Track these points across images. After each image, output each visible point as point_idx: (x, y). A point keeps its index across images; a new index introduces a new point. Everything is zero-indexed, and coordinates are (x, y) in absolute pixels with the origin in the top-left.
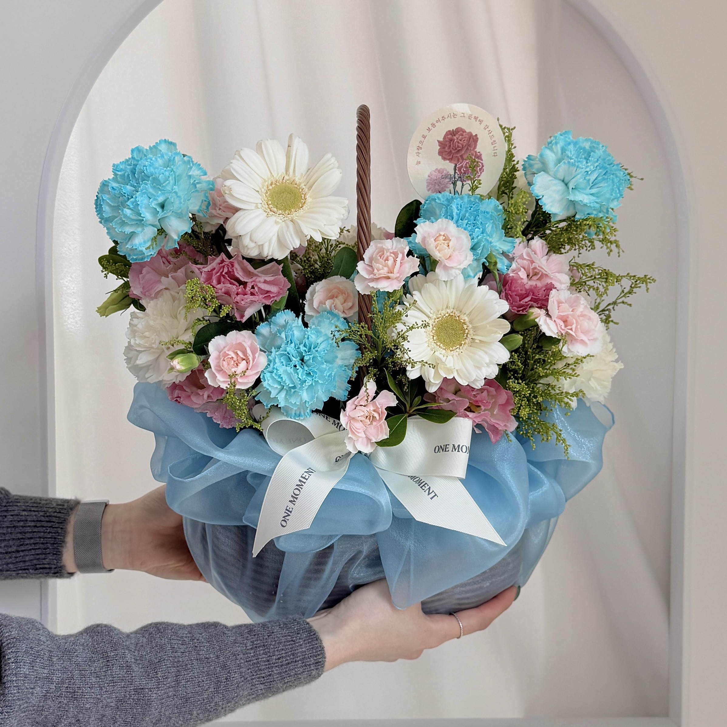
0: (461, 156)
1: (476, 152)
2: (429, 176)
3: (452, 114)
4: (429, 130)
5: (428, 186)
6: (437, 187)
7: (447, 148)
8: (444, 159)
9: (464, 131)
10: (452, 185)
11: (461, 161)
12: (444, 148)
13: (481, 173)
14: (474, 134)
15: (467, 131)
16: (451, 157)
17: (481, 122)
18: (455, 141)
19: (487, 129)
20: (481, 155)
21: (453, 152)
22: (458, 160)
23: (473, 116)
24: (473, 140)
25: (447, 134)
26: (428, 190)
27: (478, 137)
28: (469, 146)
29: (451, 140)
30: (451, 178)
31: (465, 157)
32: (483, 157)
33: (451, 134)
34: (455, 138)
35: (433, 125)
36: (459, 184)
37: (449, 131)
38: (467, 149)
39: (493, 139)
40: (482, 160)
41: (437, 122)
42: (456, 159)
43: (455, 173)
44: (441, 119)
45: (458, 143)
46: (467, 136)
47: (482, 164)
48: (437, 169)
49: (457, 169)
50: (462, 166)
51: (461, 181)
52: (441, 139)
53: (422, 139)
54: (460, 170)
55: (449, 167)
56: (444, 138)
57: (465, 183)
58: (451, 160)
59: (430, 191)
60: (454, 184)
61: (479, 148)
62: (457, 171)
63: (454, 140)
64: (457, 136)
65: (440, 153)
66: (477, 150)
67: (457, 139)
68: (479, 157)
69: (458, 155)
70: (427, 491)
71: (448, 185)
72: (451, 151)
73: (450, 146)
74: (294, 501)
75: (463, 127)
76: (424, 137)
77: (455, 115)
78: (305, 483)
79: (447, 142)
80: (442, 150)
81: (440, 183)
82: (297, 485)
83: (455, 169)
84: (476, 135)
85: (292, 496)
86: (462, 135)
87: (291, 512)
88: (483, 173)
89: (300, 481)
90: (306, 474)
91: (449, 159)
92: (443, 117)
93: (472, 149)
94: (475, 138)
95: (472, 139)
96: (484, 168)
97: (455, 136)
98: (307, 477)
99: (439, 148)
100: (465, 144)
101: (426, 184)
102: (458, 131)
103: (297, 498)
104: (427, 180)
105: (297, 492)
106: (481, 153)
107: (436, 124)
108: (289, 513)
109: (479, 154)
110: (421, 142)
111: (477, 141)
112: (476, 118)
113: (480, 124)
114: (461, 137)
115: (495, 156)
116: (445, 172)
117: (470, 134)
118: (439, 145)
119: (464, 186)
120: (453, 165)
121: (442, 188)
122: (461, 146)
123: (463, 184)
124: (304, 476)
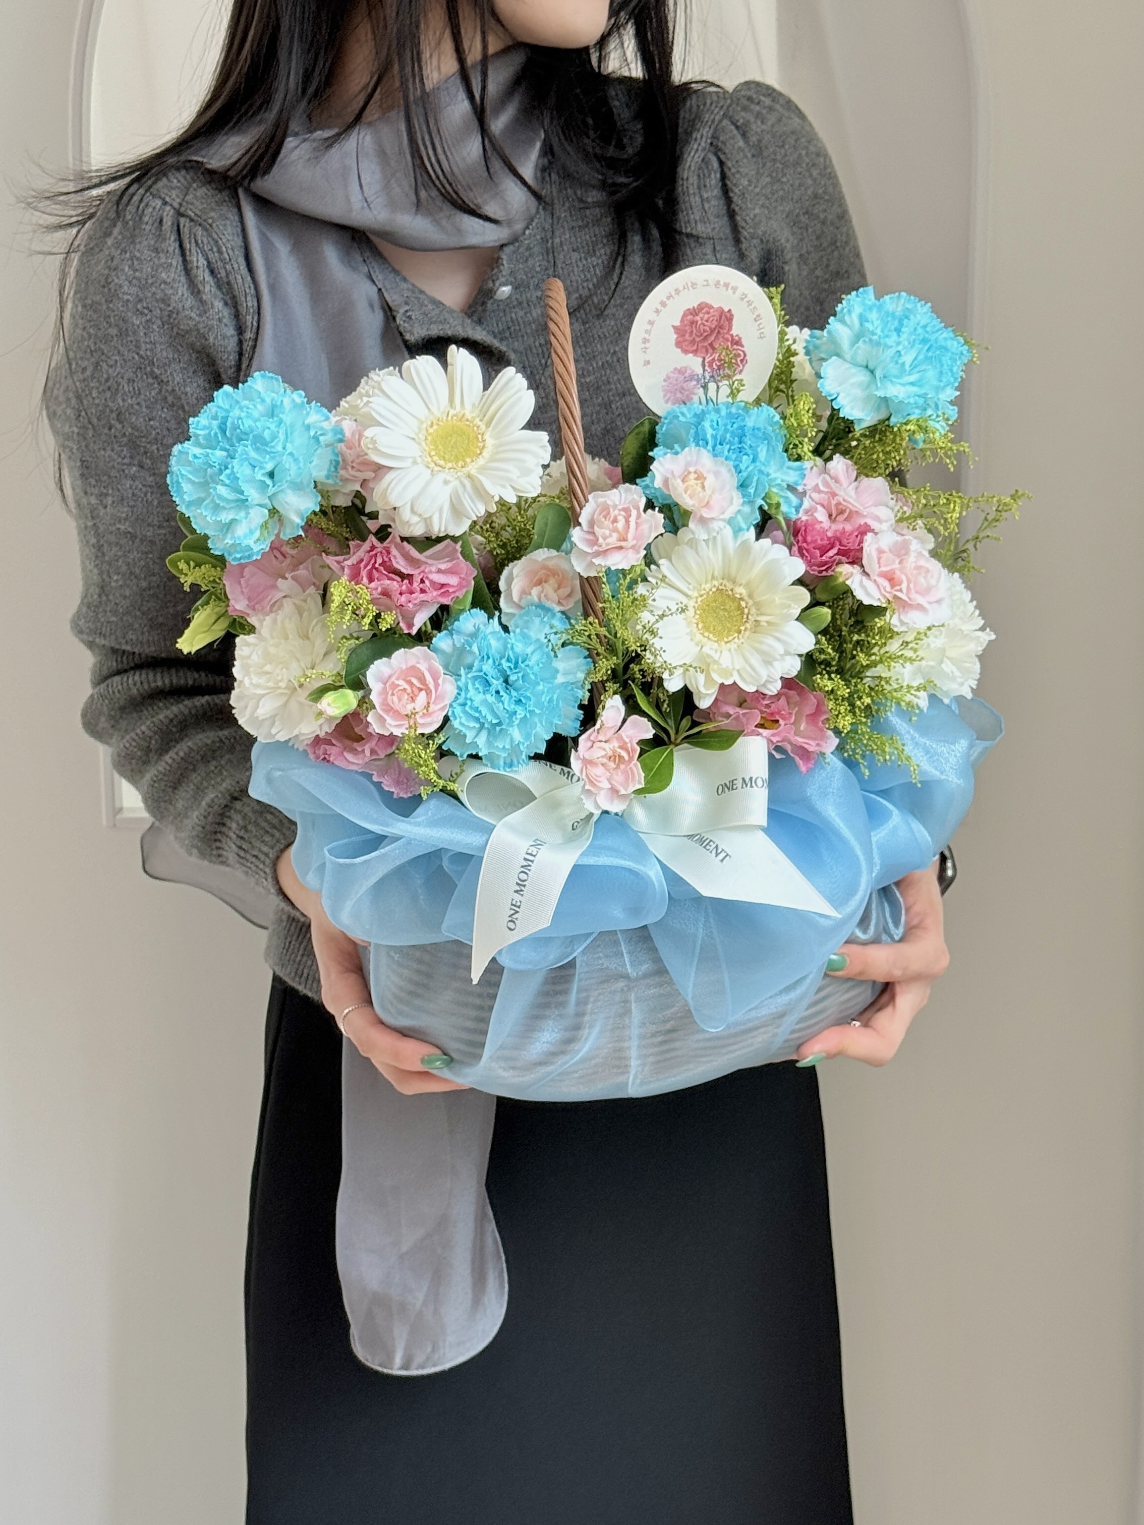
0: (711, 345)
1: (732, 336)
2: (665, 381)
3: (690, 285)
4: (657, 311)
5: (665, 396)
6: (679, 395)
7: (687, 337)
8: (686, 352)
9: (711, 307)
10: (702, 390)
11: (710, 351)
12: (684, 335)
13: (744, 366)
14: (726, 310)
15: (716, 306)
16: (695, 348)
17: (735, 289)
18: (699, 322)
19: (746, 300)
20: (740, 339)
21: (698, 339)
22: (707, 351)
23: (722, 283)
24: (726, 318)
25: (685, 315)
26: (667, 402)
27: (733, 312)
28: (721, 327)
29: (693, 323)
30: (698, 380)
31: (717, 346)
32: (744, 342)
33: (691, 314)
34: (698, 318)
35: (663, 304)
36: (712, 386)
37: (689, 309)
38: (719, 332)
39: (757, 313)
40: (742, 346)
41: (668, 298)
42: (704, 350)
43: (704, 370)
44: (673, 293)
45: (704, 325)
46: (717, 314)
47: (743, 352)
48: (676, 369)
49: (707, 364)
50: (713, 359)
51: (715, 382)
52: (677, 323)
53: (649, 327)
54: (711, 366)
55: (694, 363)
56: (682, 321)
57: (720, 384)
58: (695, 352)
59: (670, 403)
60: (705, 387)
61: (737, 330)
62: (707, 368)
63: (697, 322)
64: (701, 315)
65: (678, 344)
66: (734, 332)
67: (702, 319)
68: (738, 342)
69: (706, 344)
70: (714, 851)
71: (696, 391)
72: (694, 339)
73: (692, 332)
74: (522, 890)
75: (709, 301)
76: (651, 323)
77: (694, 285)
78: (532, 861)
79: (685, 326)
80: (681, 339)
81: (683, 388)
82: (522, 867)
83: (704, 365)
84: (730, 311)
85: (518, 884)
86: (708, 313)
87: (519, 907)
88: (746, 366)
89: (525, 859)
90: (532, 848)
91: (692, 352)
92: (676, 290)
93: (725, 331)
94: (728, 315)
95: (723, 317)
96: (747, 358)
97: (697, 315)
98: (534, 853)
99: (675, 336)
100: (713, 326)
101: (662, 394)
102: (703, 307)
103: (524, 886)
104: (663, 387)
105: (523, 876)
106: (741, 336)
107: (668, 302)
108: (517, 909)
109: (737, 338)
110: (647, 331)
111: (732, 319)
112: (726, 285)
113: (734, 293)
114: (706, 316)
115: (761, 338)
116: (689, 371)
117: (721, 312)
118: (676, 333)
119: (721, 390)
120: (701, 360)
121: (688, 396)
122: (708, 329)
123: (718, 387)
124: (530, 852)
